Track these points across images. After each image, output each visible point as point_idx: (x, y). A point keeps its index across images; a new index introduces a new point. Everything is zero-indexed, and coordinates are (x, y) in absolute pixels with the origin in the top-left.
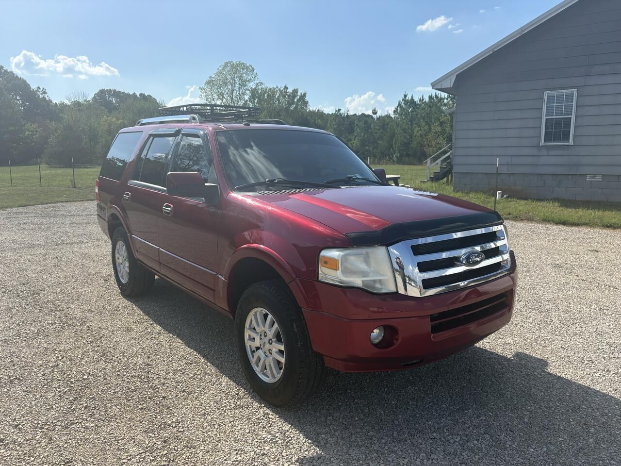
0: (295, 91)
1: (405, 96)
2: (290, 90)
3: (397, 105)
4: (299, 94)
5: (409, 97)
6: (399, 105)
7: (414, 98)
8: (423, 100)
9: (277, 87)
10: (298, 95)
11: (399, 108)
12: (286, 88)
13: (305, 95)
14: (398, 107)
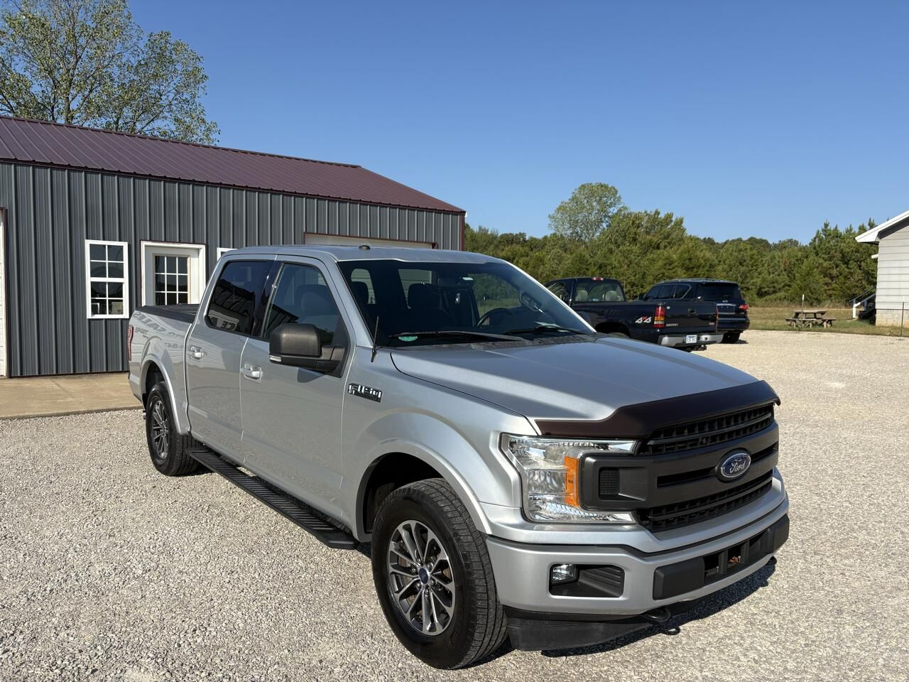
0: (669, 217)
1: (826, 225)
2: (662, 216)
3: (815, 236)
4: (674, 219)
5: (831, 227)
6: (818, 235)
7: (838, 229)
8: (851, 230)
9: (646, 212)
10: (671, 221)
11: (817, 240)
12: (657, 213)
13: (681, 221)
14: (815, 238)
